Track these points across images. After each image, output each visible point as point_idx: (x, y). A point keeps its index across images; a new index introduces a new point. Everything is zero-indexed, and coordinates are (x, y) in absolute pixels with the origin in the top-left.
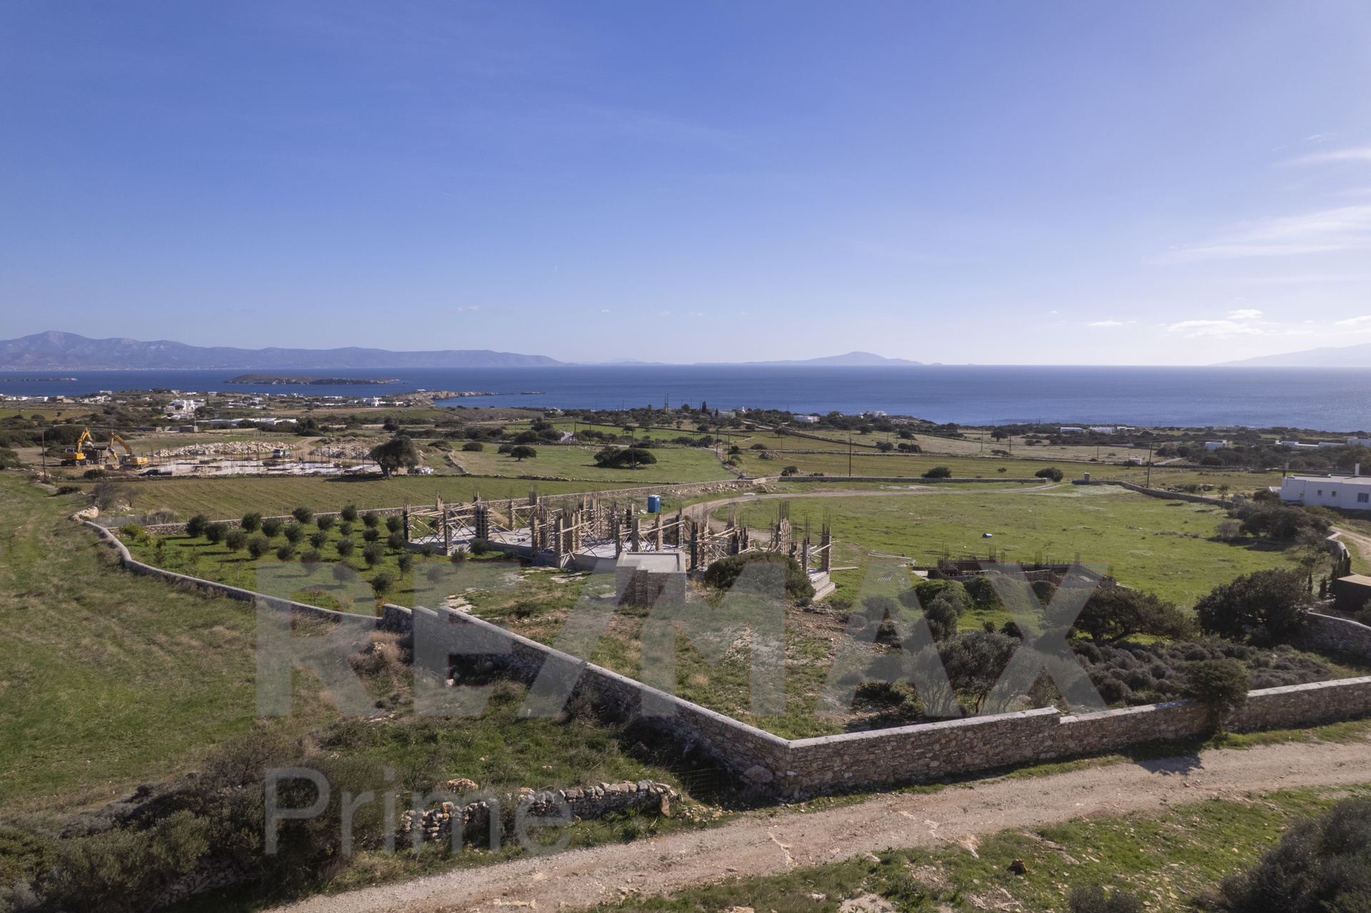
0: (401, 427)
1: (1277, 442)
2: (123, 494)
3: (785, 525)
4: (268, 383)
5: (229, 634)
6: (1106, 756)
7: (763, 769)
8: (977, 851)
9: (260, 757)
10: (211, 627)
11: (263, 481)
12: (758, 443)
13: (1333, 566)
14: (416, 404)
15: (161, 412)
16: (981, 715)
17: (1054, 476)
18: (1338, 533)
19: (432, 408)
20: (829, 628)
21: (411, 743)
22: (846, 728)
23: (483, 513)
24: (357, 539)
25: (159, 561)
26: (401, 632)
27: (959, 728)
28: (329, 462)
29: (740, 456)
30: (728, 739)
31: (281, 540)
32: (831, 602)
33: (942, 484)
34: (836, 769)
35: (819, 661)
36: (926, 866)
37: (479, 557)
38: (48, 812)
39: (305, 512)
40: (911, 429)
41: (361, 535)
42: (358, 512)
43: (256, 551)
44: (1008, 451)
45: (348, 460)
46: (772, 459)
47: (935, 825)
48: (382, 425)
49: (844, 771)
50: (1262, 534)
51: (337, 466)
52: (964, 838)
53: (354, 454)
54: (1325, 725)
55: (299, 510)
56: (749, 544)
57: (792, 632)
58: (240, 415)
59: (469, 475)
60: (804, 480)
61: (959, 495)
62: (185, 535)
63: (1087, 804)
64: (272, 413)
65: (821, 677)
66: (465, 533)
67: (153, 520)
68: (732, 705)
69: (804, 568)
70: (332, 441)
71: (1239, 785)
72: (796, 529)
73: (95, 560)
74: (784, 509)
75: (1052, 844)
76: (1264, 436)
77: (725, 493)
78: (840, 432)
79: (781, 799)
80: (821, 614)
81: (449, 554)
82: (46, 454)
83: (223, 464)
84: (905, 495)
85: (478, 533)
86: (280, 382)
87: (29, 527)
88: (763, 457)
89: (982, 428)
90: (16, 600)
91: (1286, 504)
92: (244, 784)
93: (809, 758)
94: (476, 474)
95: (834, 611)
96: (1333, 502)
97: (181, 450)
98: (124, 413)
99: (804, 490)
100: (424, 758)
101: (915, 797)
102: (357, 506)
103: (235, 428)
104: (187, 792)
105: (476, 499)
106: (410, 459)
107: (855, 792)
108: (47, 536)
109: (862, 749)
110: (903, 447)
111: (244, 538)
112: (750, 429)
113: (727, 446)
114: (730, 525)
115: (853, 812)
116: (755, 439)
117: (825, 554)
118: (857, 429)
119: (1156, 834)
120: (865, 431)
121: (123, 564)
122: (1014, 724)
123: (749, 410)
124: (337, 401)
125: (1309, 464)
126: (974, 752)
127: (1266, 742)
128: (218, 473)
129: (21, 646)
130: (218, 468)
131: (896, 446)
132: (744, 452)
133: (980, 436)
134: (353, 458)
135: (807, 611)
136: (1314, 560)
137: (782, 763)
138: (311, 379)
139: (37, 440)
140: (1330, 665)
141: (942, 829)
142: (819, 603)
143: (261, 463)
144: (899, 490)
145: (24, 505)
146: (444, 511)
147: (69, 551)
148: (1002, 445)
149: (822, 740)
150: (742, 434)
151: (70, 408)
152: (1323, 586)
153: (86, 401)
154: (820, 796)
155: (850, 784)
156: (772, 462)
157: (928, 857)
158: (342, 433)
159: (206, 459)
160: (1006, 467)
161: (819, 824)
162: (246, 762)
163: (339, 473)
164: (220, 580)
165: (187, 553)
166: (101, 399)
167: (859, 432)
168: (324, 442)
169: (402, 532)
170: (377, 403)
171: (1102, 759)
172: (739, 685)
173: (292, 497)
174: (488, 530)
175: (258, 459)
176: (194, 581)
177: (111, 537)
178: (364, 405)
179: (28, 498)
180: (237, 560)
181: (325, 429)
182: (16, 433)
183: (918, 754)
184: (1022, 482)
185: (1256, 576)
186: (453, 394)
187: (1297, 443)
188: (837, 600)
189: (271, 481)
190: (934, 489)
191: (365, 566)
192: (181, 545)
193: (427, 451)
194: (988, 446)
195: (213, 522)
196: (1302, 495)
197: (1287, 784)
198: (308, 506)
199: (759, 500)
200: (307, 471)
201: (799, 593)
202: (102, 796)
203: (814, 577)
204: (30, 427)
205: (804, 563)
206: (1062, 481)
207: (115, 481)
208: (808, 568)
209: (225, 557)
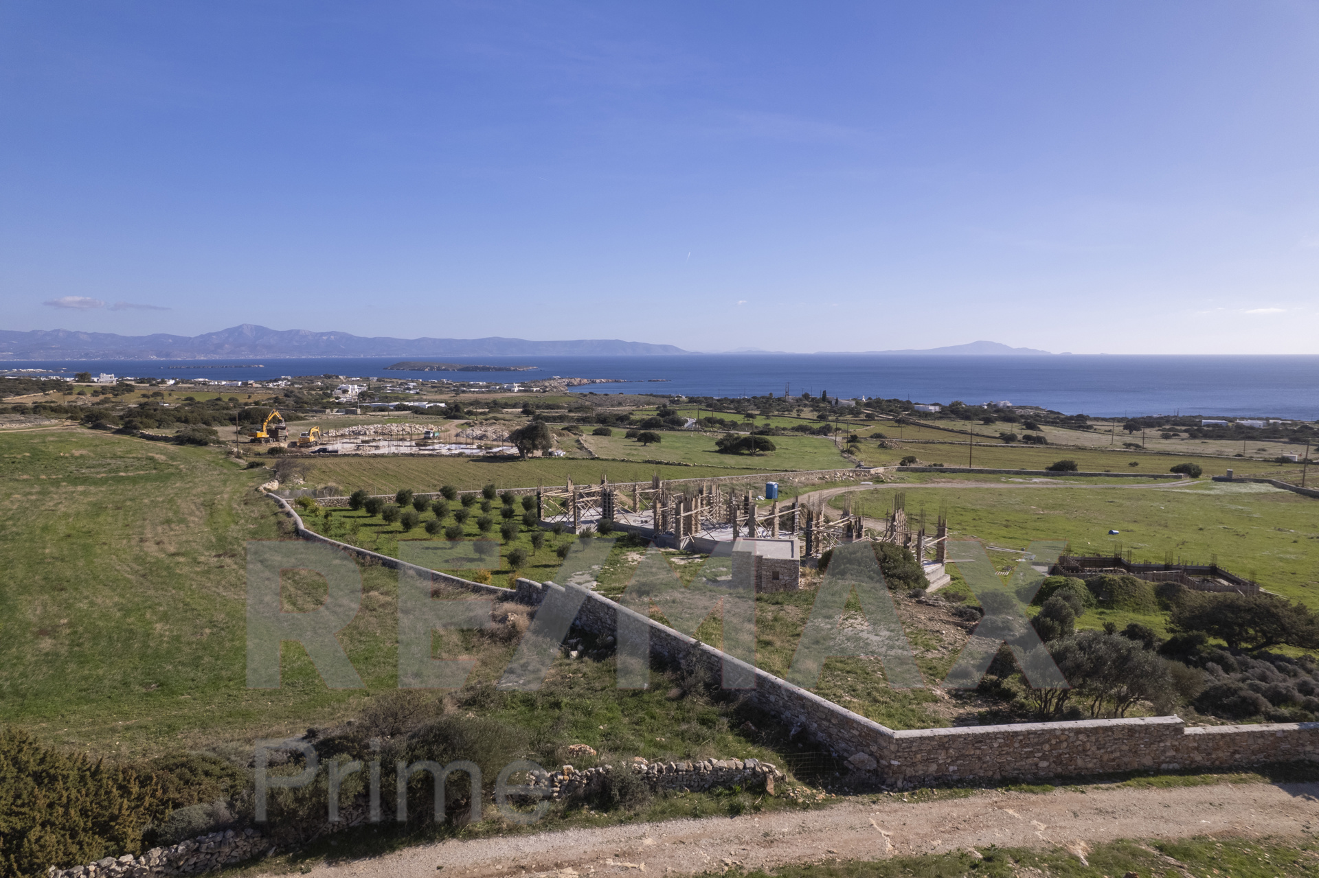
0: (538, 412)
2: (298, 469)
3: (901, 516)
4: (421, 369)
5: (383, 599)
6: (1238, 773)
7: (867, 756)
8: (1086, 858)
9: (407, 712)
10: (368, 592)
11: (414, 461)
12: (878, 432)
14: (552, 390)
15: (330, 396)
16: (1097, 718)
17: (1193, 472)
19: (566, 394)
20: (941, 620)
21: (537, 708)
22: (954, 722)
23: (609, 495)
24: (495, 516)
25: (326, 530)
26: (532, 604)
27: (1070, 730)
28: (473, 444)
29: (858, 444)
30: (833, 724)
31: (429, 515)
32: (945, 594)
33: (1068, 477)
34: (941, 762)
35: (930, 653)
36: (1031, 868)
37: (605, 536)
38: (239, 744)
39: (450, 490)
40: (1037, 421)
41: (498, 512)
42: (497, 490)
43: (408, 524)
44: (1141, 444)
45: (489, 442)
46: (891, 448)
47: (1043, 827)
48: (520, 410)
49: (949, 764)
51: (479, 447)
52: (1073, 843)
53: (495, 437)
55: (445, 488)
56: (863, 534)
57: (904, 623)
58: (396, 399)
59: (598, 458)
60: (923, 470)
61: (1086, 489)
62: (348, 507)
63: (1214, 822)
64: (424, 397)
65: (930, 669)
66: (592, 514)
67: (322, 494)
68: (839, 692)
69: (919, 559)
70: (476, 424)
72: (911, 519)
73: (275, 528)
74: (899, 500)
75: (1172, 861)
77: (842, 481)
78: (962, 422)
79: (884, 787)
80: (934, 606)
81: (577, 533)
82: (239, 433)
83: (381, 444)
84: (1027, 488)
85: (605, 514)
86: (432, 368)
87: (226, 496)
88: (882, 446)
89: (1113, 420)
90: (216, 559)
92: (393, 735)
93: (914, 749)
94: (604, 457)
95: (947, 604)
97: (346, 431)
98: (300, 396)
99: (922, 480)
100: (549, 723)
101: (1022, 796)
102: (496, 485)
103: (392, 410)
104: (346, 738)
105: (603, 482)
106: (544, 442)
107: (959, 785)
108: (239, 505)
109: (968, 744)
110: (1027, 438)
111: (397, 512)
112: (870, 417)
113: (845, 435)
114: (846, 514)
115: (956, 805)
116: (874, 428)
117: (940, 548)
118: (980, 420)
119: (1295, 862)
120: (988, 421)
121: (297, 533)
122: (1132, 730)
123: (870, 399)
124: (481, 387)
126: (1086, 755)
128: (377, 452)
129: (219, 599)
130: (377, 447)
131: (1020, 437)
132: (863, 440)
133: (1111, 428)
134: (494, 440)
135: (919, 602)
137: (886, 752)
138: (459, 367)
139: (232, 420)
141: (1049, 831)
142: (933, 594)
143: (413, 443)
144: (1021, 483)
145: (222, 477)
146: (574, 492)
147: (256, 519)
148: (1135, 438)
149: (927, 733)
150: (861, 423)
151: (259, 391)
153: (271, 385)
154: (924, 787)
155: (955, 777)
156: (891, 452)
157: (1034, 859)
158: (484, 417)
159: (367, 439)
160: (1138, 461)
161: (921, 814)
162: (395, 715)
163: (481, 454)
164: (376, 550)
165: (349, 523)
166: (282, 384)
167: (982, 422)
168: (469, 425)
169: (535, 510)
170: (516, 389)
171: (1235, 776)
172: (848, 672)
173: (439, 476)
174: (613, 511)
175: (411, 440)
176: (354, 550)
177: (288, 507)
178: (505, 391)
179: (225, 471)
180: (391, 532)
181: (470, 413)
182: (216, 414)
183: (1026, 752)
184: (1155, 477)
186: (585, 381)
188: (952, 592)
189: (422, 460)
190: (1059, 483)
191: (503, 541)
192: (344, 517)
193: (560, 435)
194: (1120, 438)
195: (371, 496)
198: (453, 484)
199: (876, 490)
200: (454, 452)
201: (912, 584)
202: (279, 734)
203: (928, 569)
204: (227, 409)
205: (919, 554)
206: (1201, 477)
207: (292, 457)
208: (922, 559)
209: (381, 529)
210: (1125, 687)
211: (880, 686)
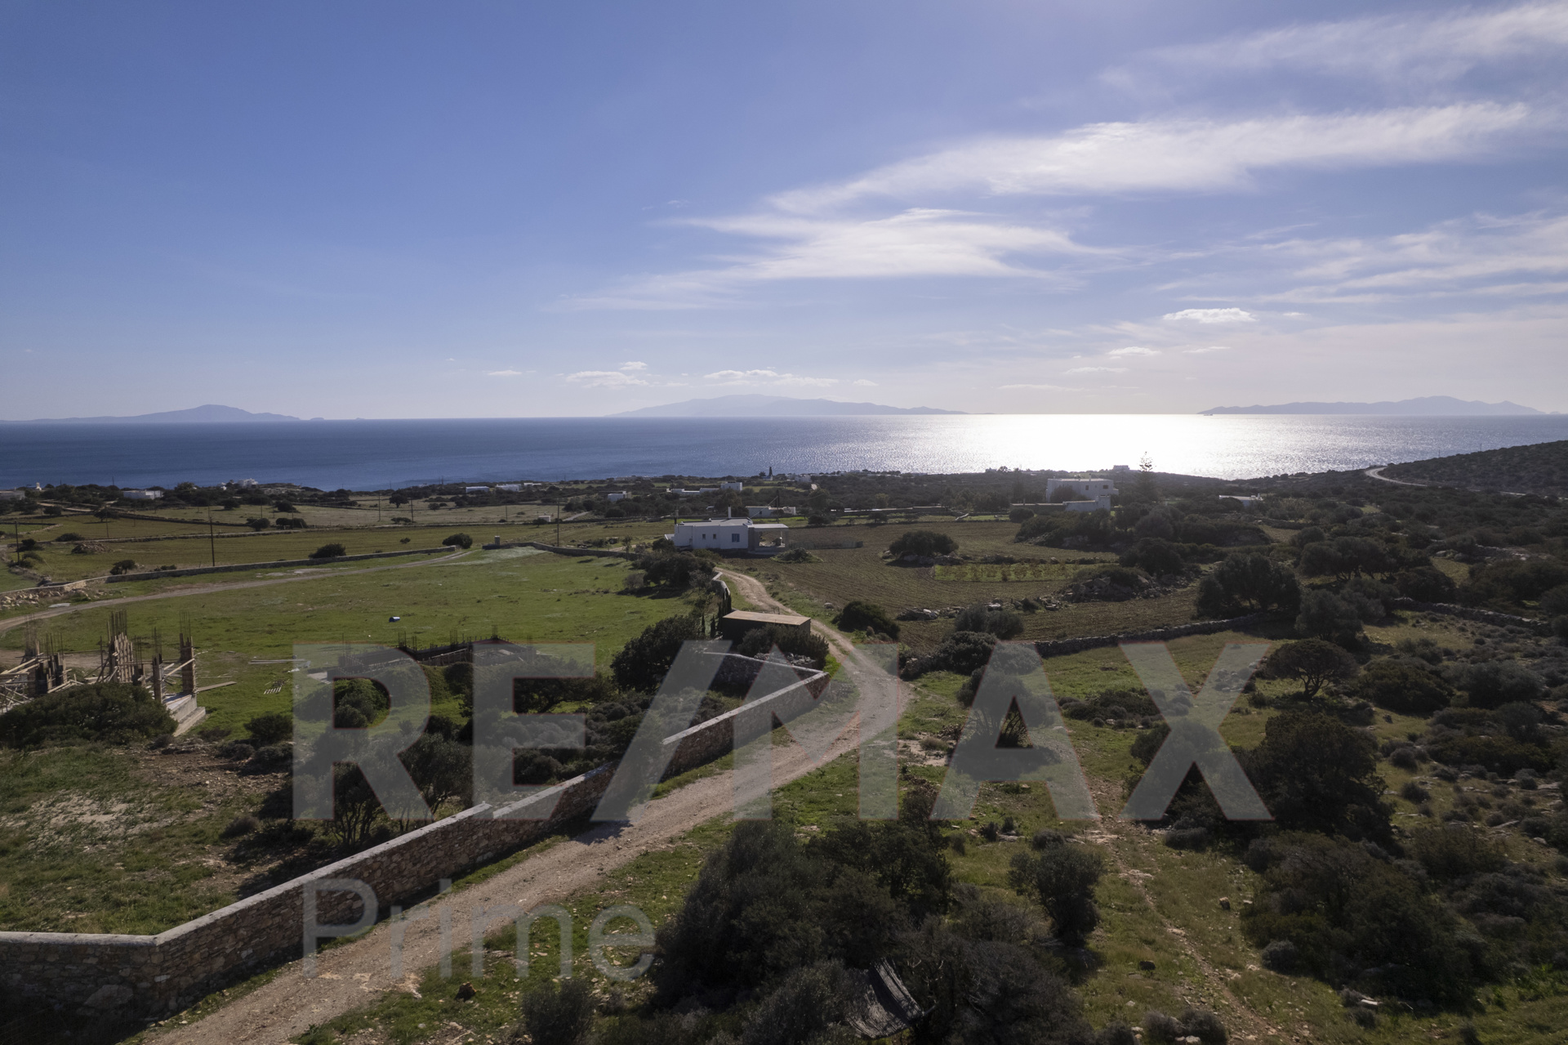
1: (668, 490)
3: (122, 643)
6: (543, 841)
7: (115, 987)
8: (419, 990)
12: (68, 532)
13: (719, 605)
16: (407, 831)
17: (464, 543)
18: (721, 573)
20: (202, 768)
22: (238, 893)
27: (383, 854)
29: (38, 553)
30: (51, 964)
32: (201, 733)
33: (336, 563)
34: (228, 951)
35: (191, 815)
36: (361, 1031)
40: (290, 500)
44: (410, 518)
46: (93, 552)
47: (367, 976)
49: (241, 950)
50: (662, 582)
52: (403, 980)
54: (724, 755)
56: (65, 678)
57: (147, 786)
60: (147, 577)
63: (530, 898)
65: (195, 835)
68: (54, 912)
69: (157, 695)
71: (662, 833)
72: (139, 644)
74: (118, 622)
75: (499, 953)
76: (656, 485)
77: (16, 608)
78: (196, 509)
79: (148, 1019)
80: (188, 752)
84: (290, 582)
88: (78, 551)
89: (377, 493)
91: (680, 549)
93: (188, 949)
95: (208, 745)
96: (714, 544)
99: (148, 591)
101: (338, 952)
107: (258, 971)
109: (263, 914)
110: (282, 523)
112: (52, 513)
113: (14, 541)
114: (30, 654)
115: (257, 998)
116: (61, 526)
117: (187, 673)
118: (219, 504)
120: (230, 505)
122: (444, 831)
123: (49, 486)
125: (694, 510)
126: (403, 877)
127: (681, 785)
131: (273, 522)
132: (44, 546)
133: (376, 502)
135: (167, 752)
136: (704, 602)
137: (146, 970)
140: (723, 699)
141: (375, 979)
142: (184, 737)
144: (281, 577)
148: (403, 512)
149: (205, 920)
150: (39, 521)
152: (713, 625)
154: (209, 993)
155: (251, 963)
156: (93, 557)
157: (362, 1018)
160: (409, 537)
161: (210, 1031)
167: (222, 507)
171: (541, 845)
172: (66, 879)
184: (429, 552)
185: (660, 625)
187: (683, 490)
188: (210, 728)
190: (325, 571)
194: (387, 513)
196: (691, 540)
197: (699, 820)
199: (77, 613)
201: (152, 731)
203: (172, 706)
205: (157, 689)
206: (472, 547)
208: (162, 695)
210: (432, 788)
211: (122, 881)
